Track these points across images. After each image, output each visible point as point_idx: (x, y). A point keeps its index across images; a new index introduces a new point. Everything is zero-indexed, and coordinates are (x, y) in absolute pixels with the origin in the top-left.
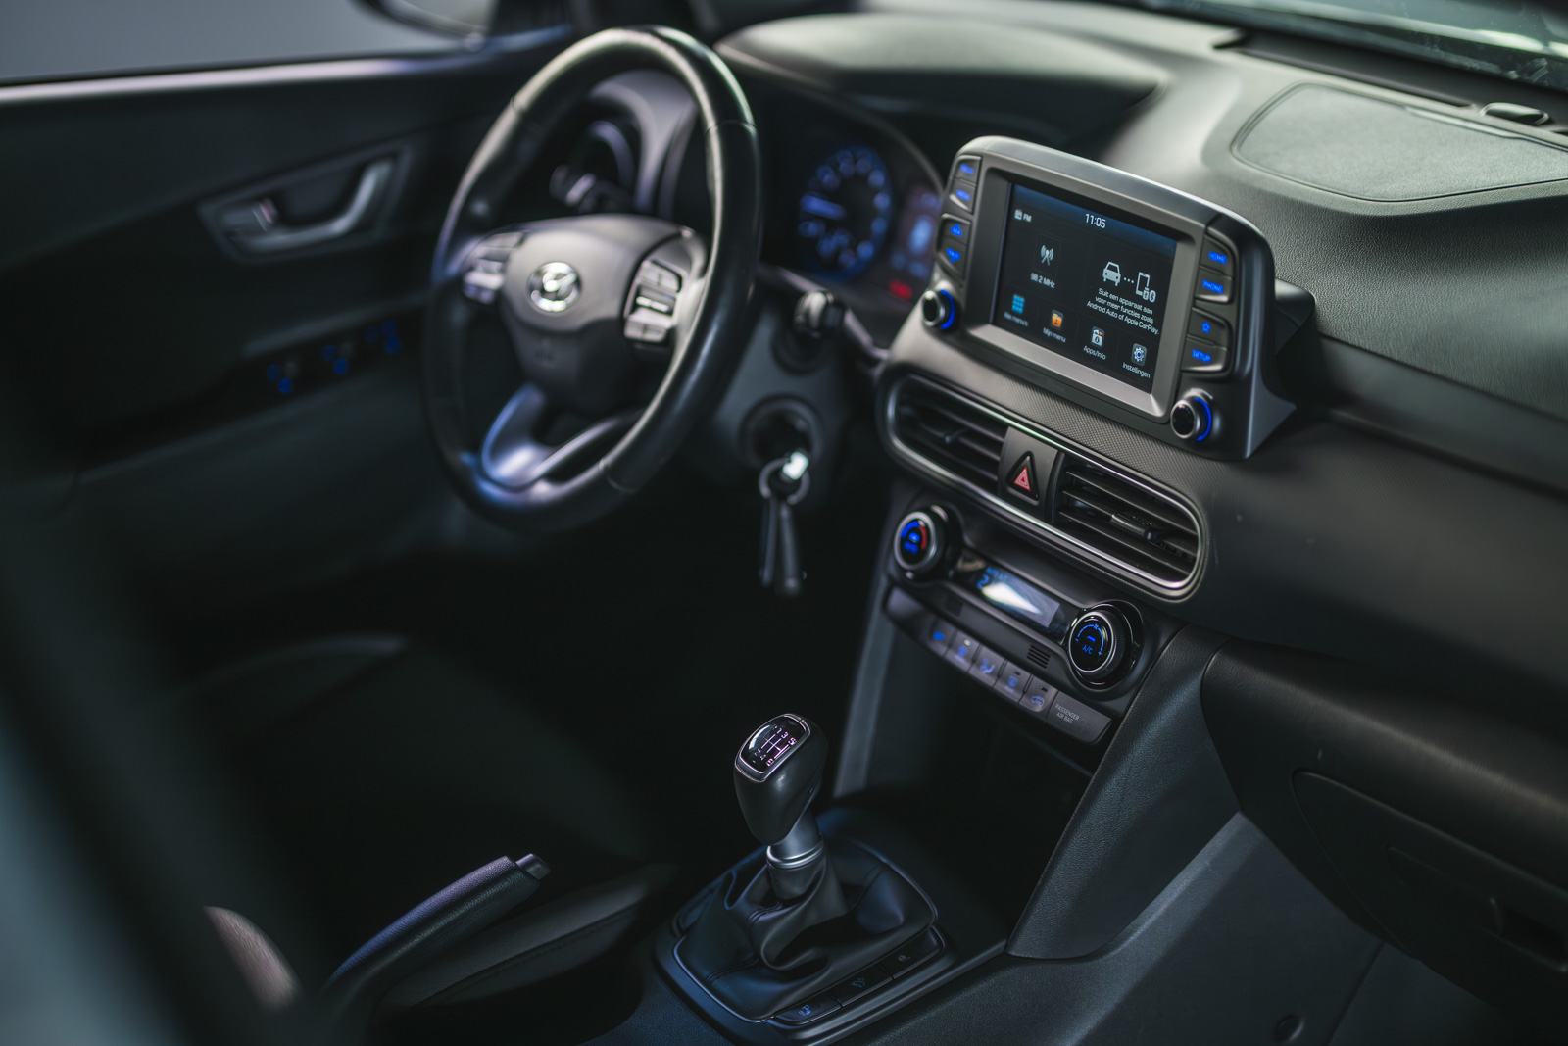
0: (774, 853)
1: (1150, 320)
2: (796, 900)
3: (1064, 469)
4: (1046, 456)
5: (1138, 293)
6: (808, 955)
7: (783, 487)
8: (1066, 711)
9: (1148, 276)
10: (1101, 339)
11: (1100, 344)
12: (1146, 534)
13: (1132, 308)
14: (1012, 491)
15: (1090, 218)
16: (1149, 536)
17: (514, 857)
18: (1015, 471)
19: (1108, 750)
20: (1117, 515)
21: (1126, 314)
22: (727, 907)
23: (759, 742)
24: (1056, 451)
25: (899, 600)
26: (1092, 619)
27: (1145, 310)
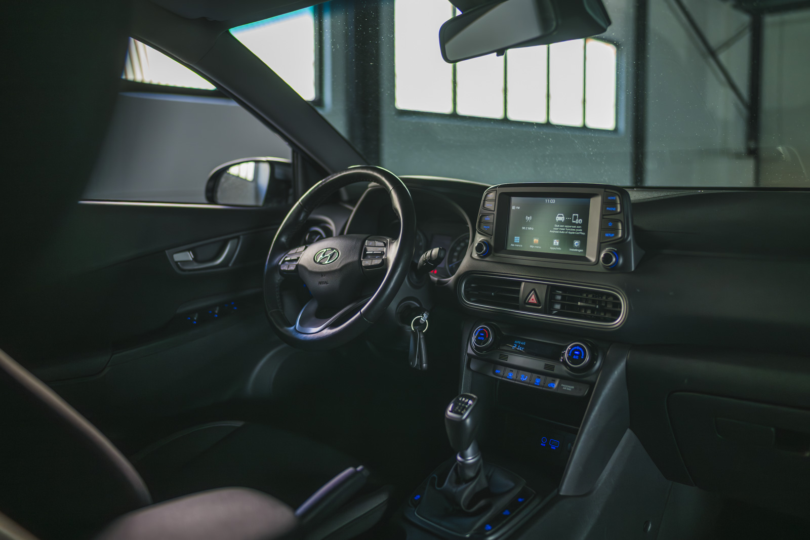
0: (461, 457)
1: (581, 230)
2: (473, 479)
3: (552, 290)
4: (542, 288)
5: (573, 222)
6: (482, 503)
8: (567, 386)
9: (577, 215)
10: (558, 243)
11: (558, 244)
13: (571, 228)
14: (529, 306)
15: (547, 201)
16: (597, 307)
17: (356, 467)
18: (528, 298)
20: (581, 302)
21: (568, 231)
24: (546, 286)
27: (577, 227)
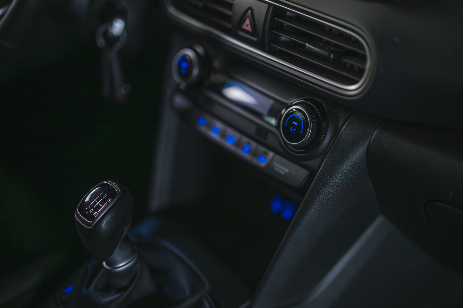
0: (107, 264)
2: (124, 289)
3: (273, 16)
4: (261, 10)
7: (111, 40)
8: (280, 167)
12: (330, 55)
14: (241, 33)
16: (332, 56)
18: (242, 20)
19: (308, 192)
20: (309, 44)
22: (84, 292)
23: (91, 199)
24: (267, 5)
25: (179, 101)
26: (294, 110)
